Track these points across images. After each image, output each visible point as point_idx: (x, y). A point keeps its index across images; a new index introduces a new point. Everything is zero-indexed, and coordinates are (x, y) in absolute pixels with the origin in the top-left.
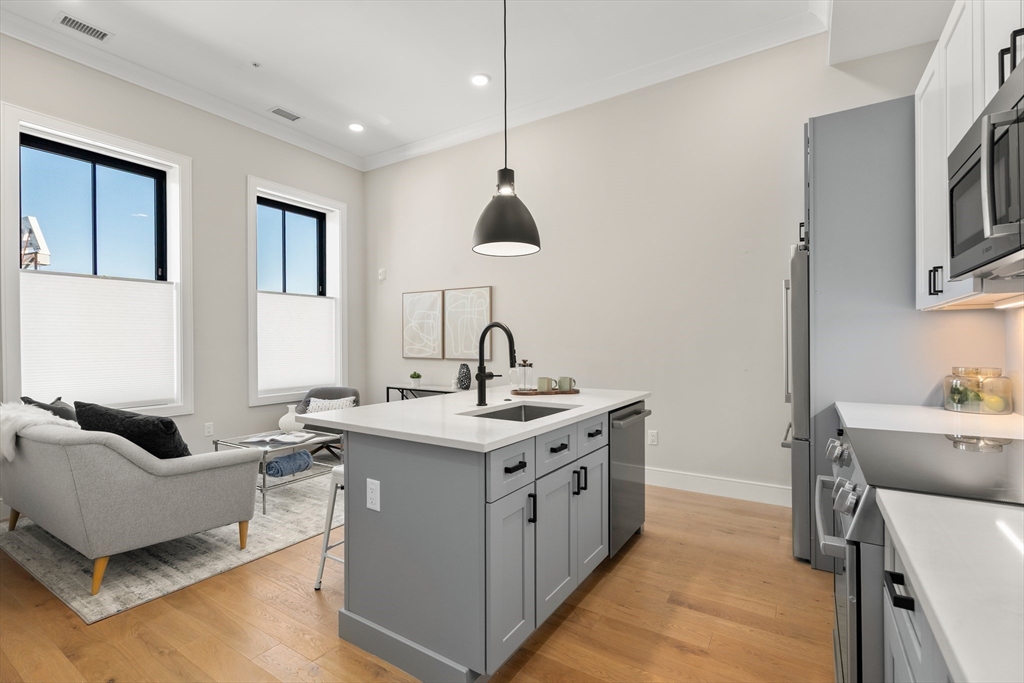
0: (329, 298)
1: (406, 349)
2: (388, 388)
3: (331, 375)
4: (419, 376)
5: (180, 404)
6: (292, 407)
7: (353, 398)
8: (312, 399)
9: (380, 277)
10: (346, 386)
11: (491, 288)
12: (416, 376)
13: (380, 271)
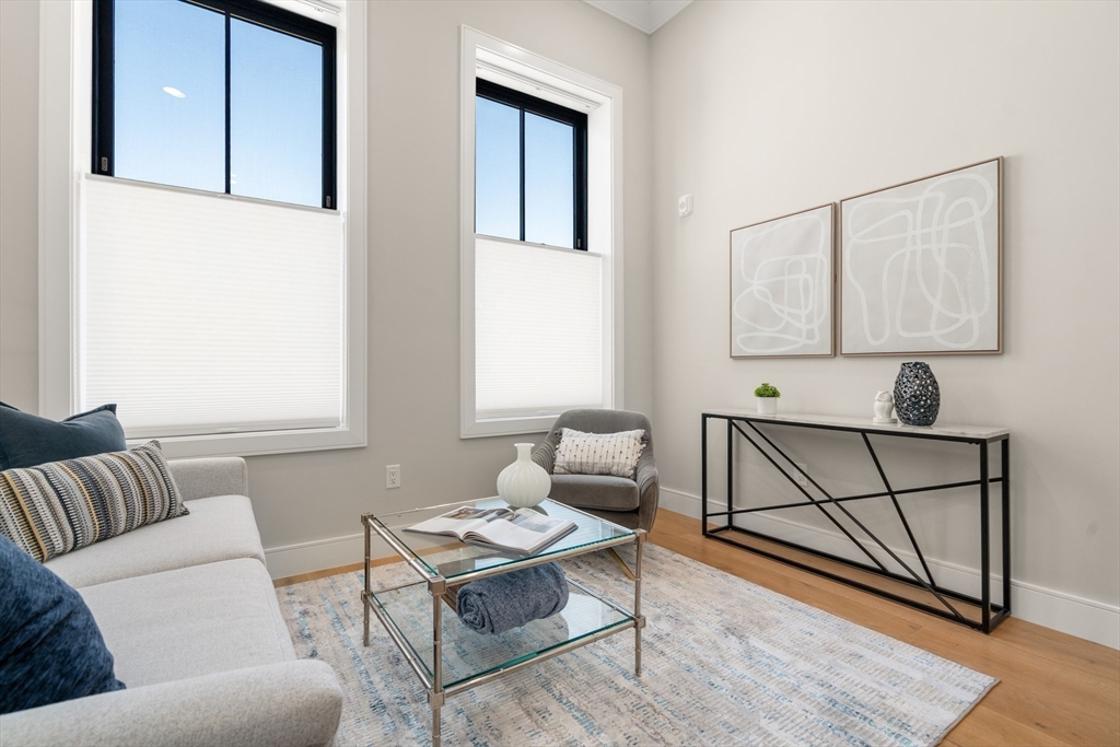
0: (593, 254)
1: (737, 340)
2: (705, 416)
3: (595, 389)
4: (775, 394)
5: (342, 427)
6: (525, 448)
7: (639, 433)
8: (566, 431)
9: (681, 211)
10: (621, 409)
11: (1001, 163)
12: (767, 392)
13: (682, 199)
